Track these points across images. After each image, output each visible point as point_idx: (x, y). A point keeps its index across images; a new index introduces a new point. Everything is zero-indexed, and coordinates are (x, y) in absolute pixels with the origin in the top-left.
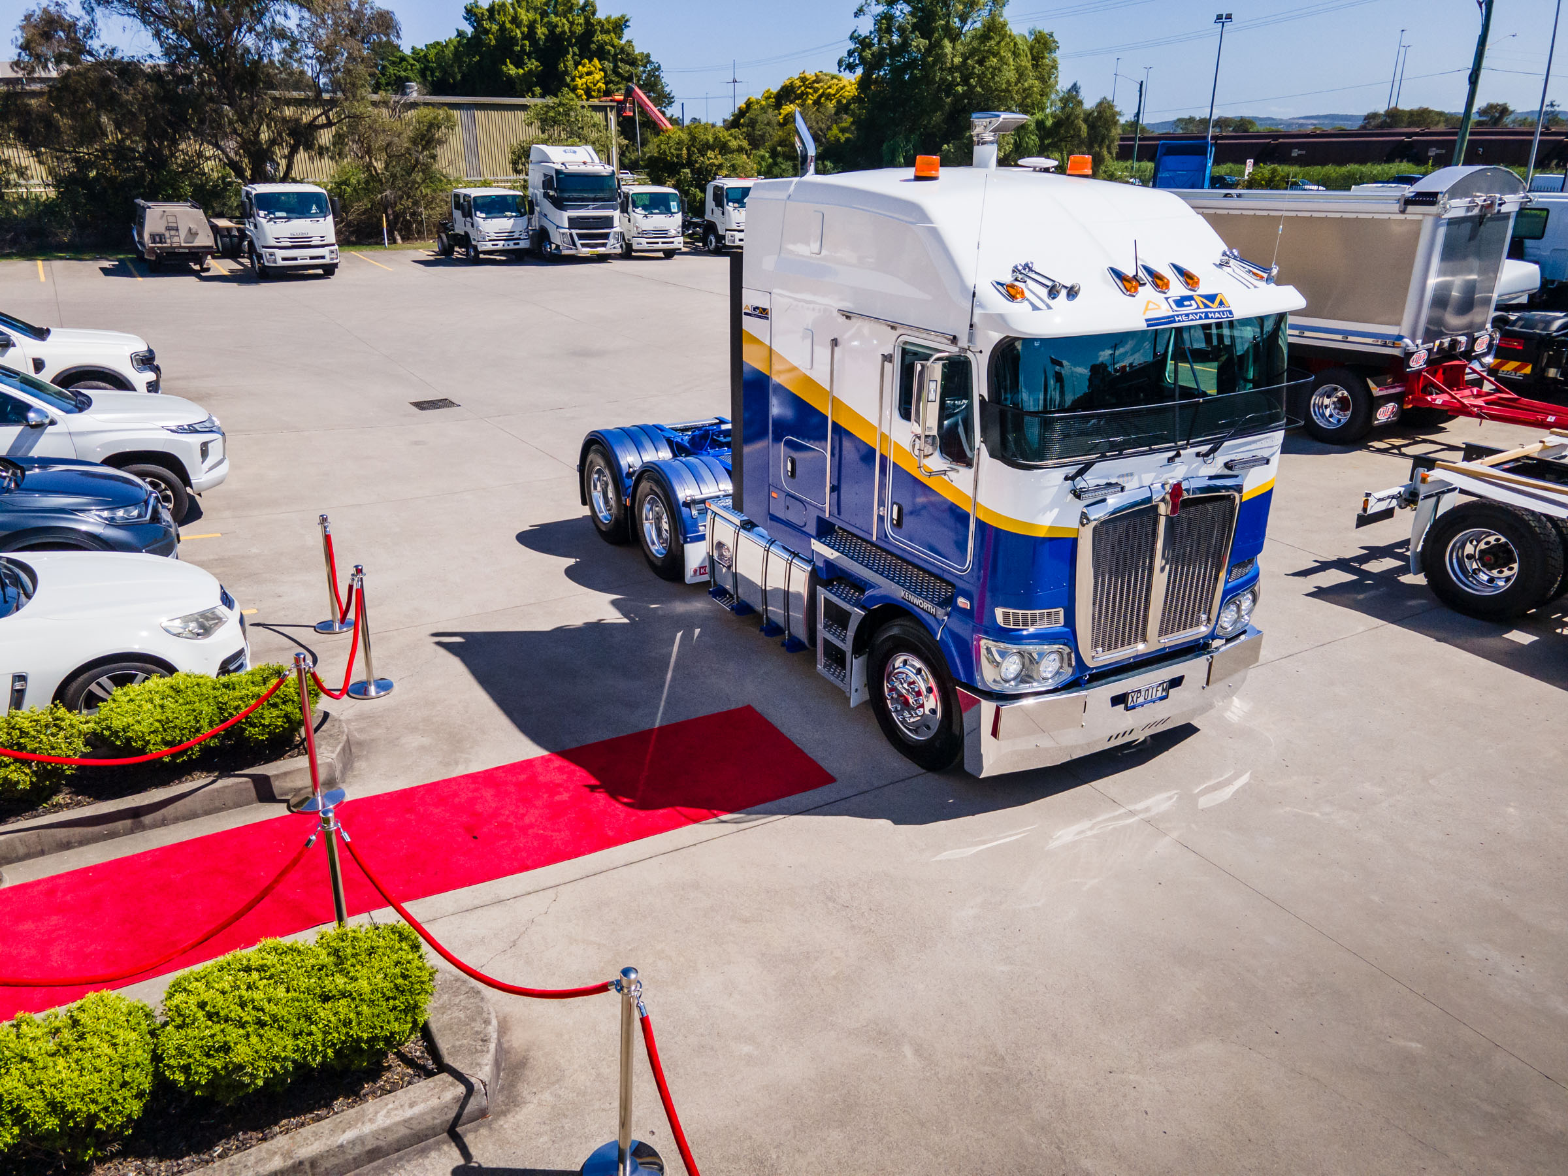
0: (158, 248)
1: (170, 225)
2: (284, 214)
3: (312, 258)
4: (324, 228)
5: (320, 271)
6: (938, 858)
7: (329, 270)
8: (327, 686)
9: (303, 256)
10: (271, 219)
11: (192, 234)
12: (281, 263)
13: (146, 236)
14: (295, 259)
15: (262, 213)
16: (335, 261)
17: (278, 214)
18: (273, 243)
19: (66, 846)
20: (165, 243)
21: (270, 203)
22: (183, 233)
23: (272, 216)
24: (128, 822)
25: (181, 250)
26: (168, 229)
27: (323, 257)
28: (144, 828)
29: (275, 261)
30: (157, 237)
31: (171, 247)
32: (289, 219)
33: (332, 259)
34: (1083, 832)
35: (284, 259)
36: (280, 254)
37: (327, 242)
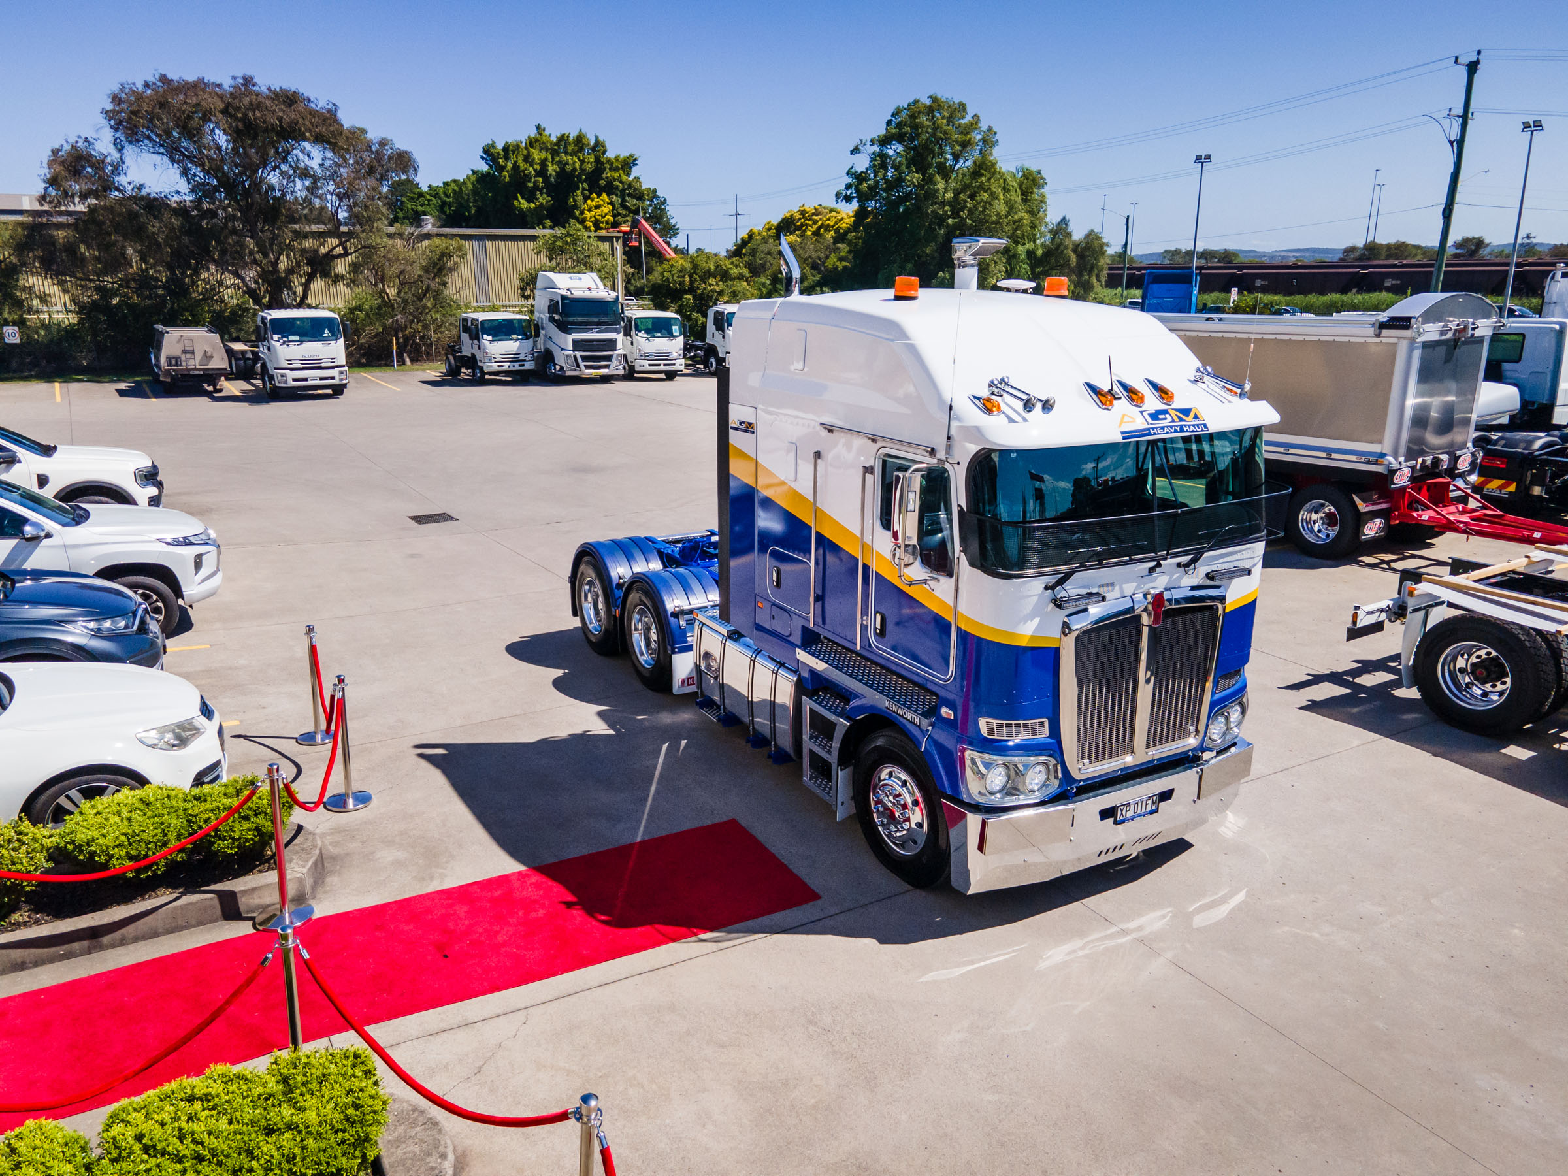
0: (174, 370)
1: (185, 348)
2: (297, 338)
3: (321, 379)
4: (335, 350)
5: (330, 391)
6: (924, 979)
7: (338, 390)
8: (301, 798)
9: (313, 377)
10: (284, 342)
11: (207, 357)
12: (291, 383)
13: (163, 359)
14: (306, 380)
15: (276, 337)
16: (344, 382)
17: (291, 338)
18: (285, 364)
19: (20, 966)
20: (181, 365)
21: (284, 328)
22: (199, 356)
23: (285, 339)
24: (86, 943)
25: (196, 372)
26: (185, 352)
27: (333, 378)
28: (101, 948)
29: (286, 382)
30: (174, 360)
31: (187, 370)
32: (301, 342)
33: (341, 379)
34: (1074, 951)
35: (294, 380)
36: (291, 375)
37: (339, 364)
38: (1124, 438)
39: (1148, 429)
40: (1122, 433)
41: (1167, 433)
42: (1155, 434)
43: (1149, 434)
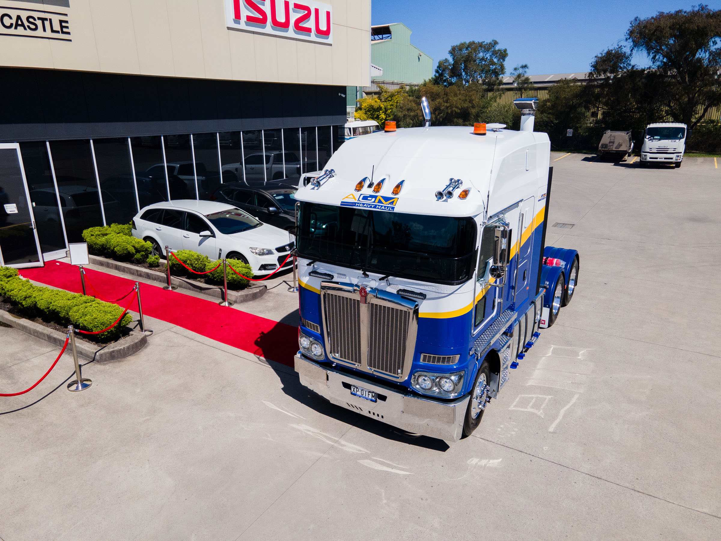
0: (603, 150)
1: (611, 141)
2: (659, 137)
3: (665, 158)
4: (680, 145)
6: (264, 402)
7: (678, 165)
9: (661, 158)
10: (650, 140)
11: (620, 145)
12: (648, 159)
13: (600, 145)
14: (657, 158)
15: (647, 137)
16: (679, 161)
17: (656, 137)
18: (648, 150)
20: (607, 148)
21: (654, 133)
22: (615, 145)
23: (652, 138)
25: (612, 152)
26: (610, 143)
27: (672, 159)
29: (646, 159)
30: (605, 146)
32: (660, 140)
33: (676, 160)
35: (650, 158)
36: (649, 155)
37: (678, 152)
38: (341, 205)
39: (356, 203)
40: (342, 202)
41: (365, 207)
42: (357, 206)
43: (355, 206)
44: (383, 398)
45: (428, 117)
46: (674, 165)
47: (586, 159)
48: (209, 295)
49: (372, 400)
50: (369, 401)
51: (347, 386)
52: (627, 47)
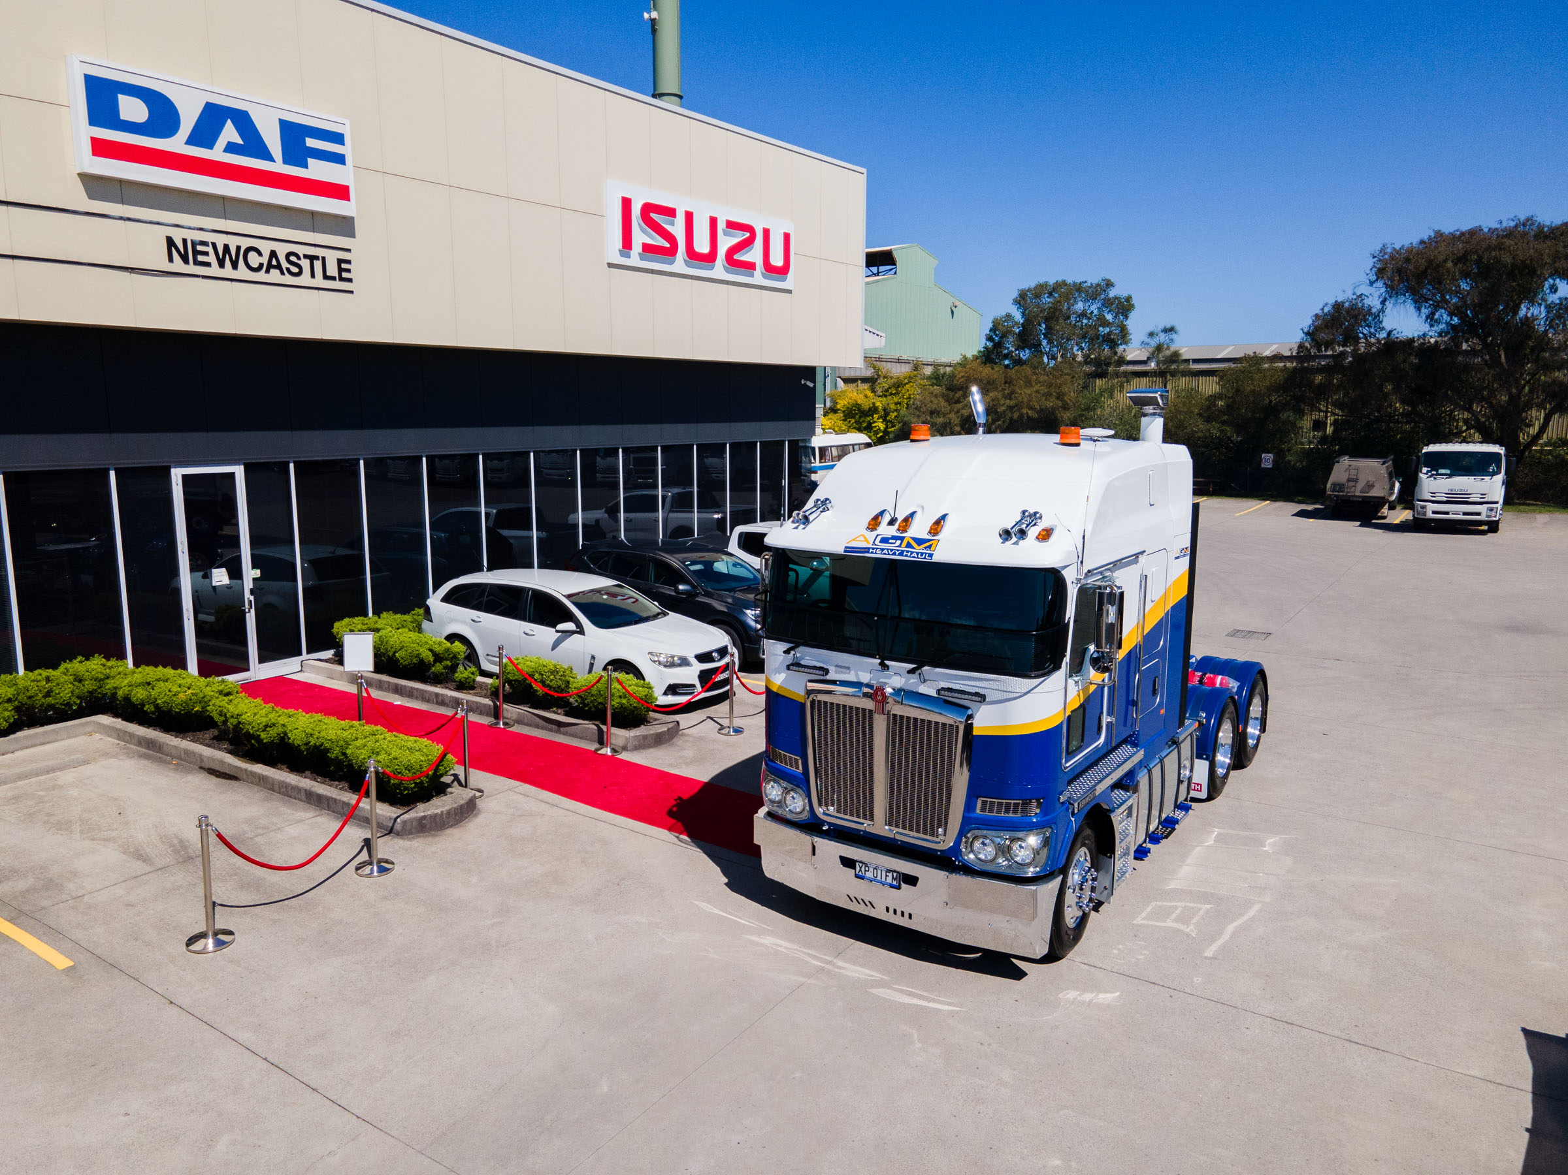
0: (1335, 496)
1: (1350, 477)
2: (1448, 472)
3: (1465, 514)
4: (1494, 487)
5: (1482, 527)
7: (1493, 527)
9: (1456, 512)
10: (1433, 475)
11: (1370, 486)
12: (1430, 515)
13: (1329, 485)
14: (1447, 513)
15: (1425, 470)
16: (1494, 519)
17: (1441, 471)
18: (1428, 496)
20: (1343, 492)
21: (1438, 462)
22: (1360, 486)
23: (1435, 472)
25: (1355, 499)
26: (1348, 481)
27: (1479, 514)
29: (1425, 514)
30: (1339, 487)
31: (1346, 496)
32: (1450, 476)
33: (1488, 516)
35: (1434, 512)
36: (1431, 507)
37: (1490, 500)
38: (845, 551)
39: (869, 548)
40: (846, 547)
41: (885, 554)
42: (872, 553)
43: (868, 552)
44: (912, 880)
45: (981, 420)
46: (1485, 528)
47: (1301, 514)
48: (574, 736)
49: (892, 886)
50: (888, 888)
51: (848, 863)
52: (1373, 297)
